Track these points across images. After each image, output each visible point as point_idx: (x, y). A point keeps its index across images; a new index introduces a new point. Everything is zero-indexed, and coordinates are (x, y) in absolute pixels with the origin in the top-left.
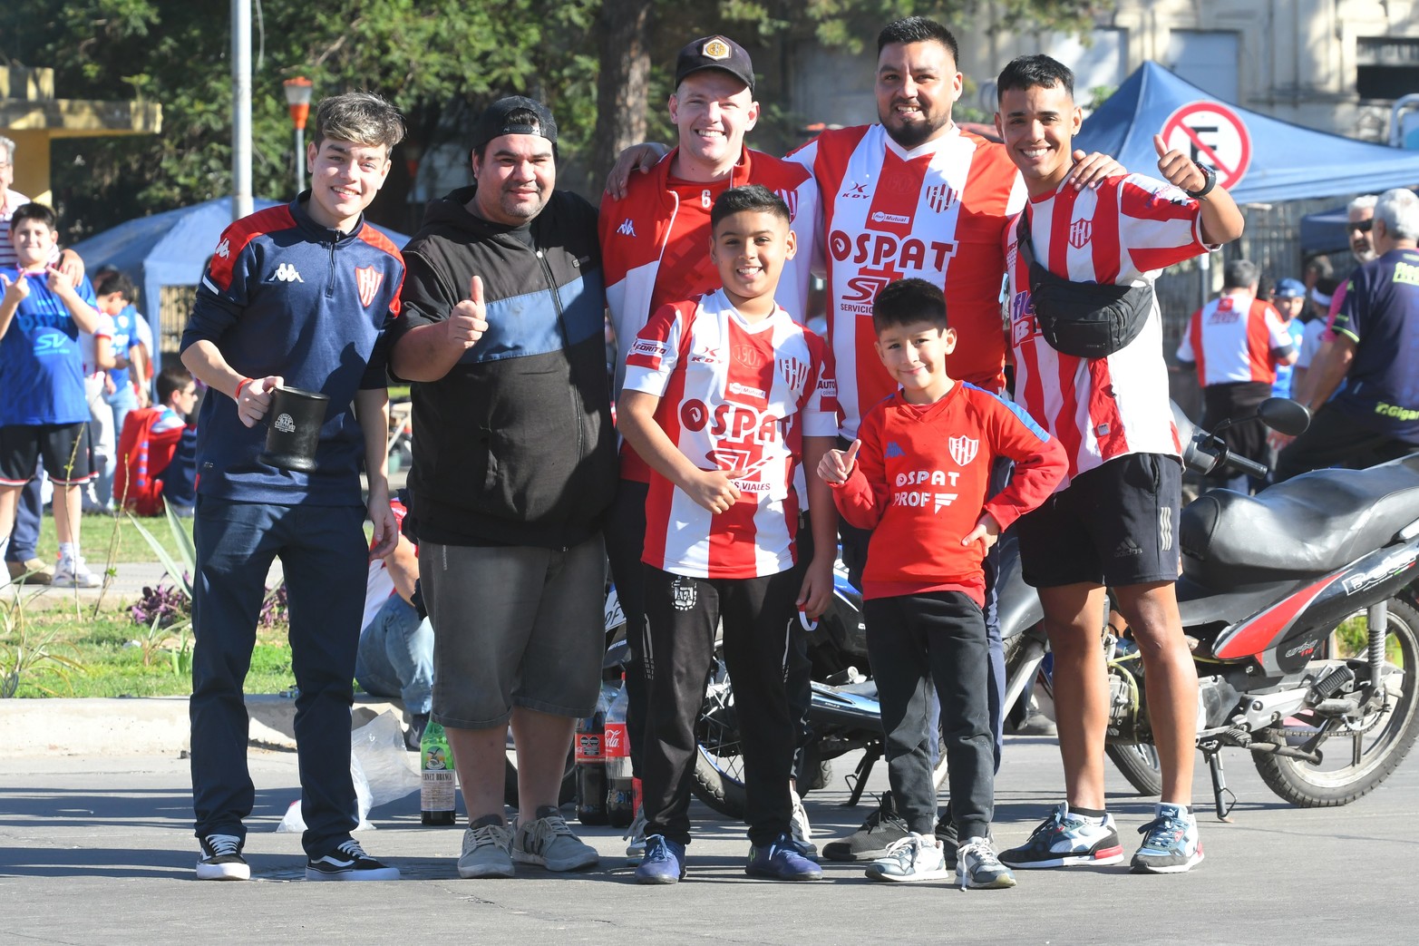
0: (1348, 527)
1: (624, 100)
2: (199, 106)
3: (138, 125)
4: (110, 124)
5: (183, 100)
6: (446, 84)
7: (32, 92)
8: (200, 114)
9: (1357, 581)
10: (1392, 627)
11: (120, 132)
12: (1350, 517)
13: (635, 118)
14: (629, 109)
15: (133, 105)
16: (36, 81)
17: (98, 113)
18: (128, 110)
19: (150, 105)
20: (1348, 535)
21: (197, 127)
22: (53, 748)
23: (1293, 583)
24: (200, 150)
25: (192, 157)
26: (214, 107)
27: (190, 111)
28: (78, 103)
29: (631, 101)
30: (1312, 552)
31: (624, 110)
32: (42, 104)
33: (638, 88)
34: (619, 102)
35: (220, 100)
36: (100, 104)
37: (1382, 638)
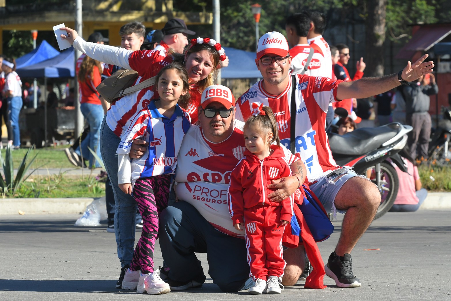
0: (366, 143)
1: (377, 11)
2: (236, 14)
3: (203, 20)
4: (192, 21)
5: (230, 11)
6: (327, 5)
7: (164, 8)
8: (236, 17)
9: (369, 158)
10: (383, 171)
11: (196, 23)
12: (367, 140)
13: (381, 18)
14: (379, 15)
15: (201, 14)
16: (166, 5)
17: (187, 16)
18: (198, 15)
19: (208, 14)
20: (366, 146)
21: (235, 21)
22: (44, 212)
23: (350, 158)
24: (236, 30)
25: (233, 32)
26: (241, 14)
27: (232, 15)
28: (179, 13)
29: (380, 12)
30: (356, 150)
31: (377, 16)
32: (168, 13)
33: (382, 7)
34: (375, 12)
35: (243, 11)
36: (188, 13)
37: (380, 174)
